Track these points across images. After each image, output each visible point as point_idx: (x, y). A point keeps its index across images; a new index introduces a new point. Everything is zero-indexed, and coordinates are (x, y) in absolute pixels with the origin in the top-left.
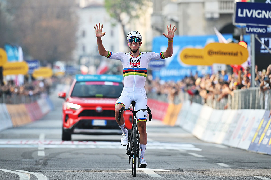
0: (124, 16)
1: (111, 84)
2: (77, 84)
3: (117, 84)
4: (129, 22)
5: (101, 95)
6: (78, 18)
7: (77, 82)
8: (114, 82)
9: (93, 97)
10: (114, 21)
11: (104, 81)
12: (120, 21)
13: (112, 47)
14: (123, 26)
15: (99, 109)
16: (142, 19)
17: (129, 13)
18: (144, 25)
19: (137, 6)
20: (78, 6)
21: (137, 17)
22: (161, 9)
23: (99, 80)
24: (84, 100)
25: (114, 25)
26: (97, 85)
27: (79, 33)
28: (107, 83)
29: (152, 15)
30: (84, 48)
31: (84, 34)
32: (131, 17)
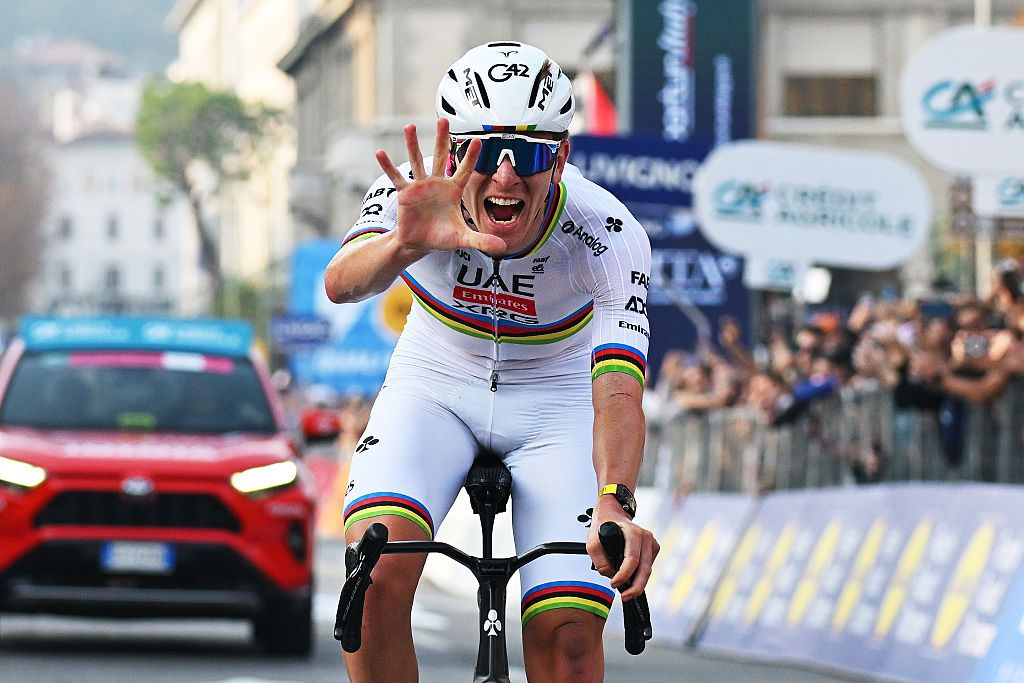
0: (200, 173)
1: (194, 363)
2: (29, 365)
3: (225, 367)
4: (216, 192)
5: (146, 420)
6: (47, 175)
7: (29, 354)
8: (208, 354)
9: (106, 427)
10: (166, 186)
11: (158, 350)
12: (185, 187)
13: (159, 277)
14: (196, 206)
15: (136, 486)
16: (257, 184)
17: (215, 163)
18: (266, 202)
19: (241, 139)
20: (48, 135)
21: (244, 176)
22: (322, 149)
23: (136, 342)
24: (61, 444)
25: (165, 202)
26: (125, 371)
27: (50, 226)
28: (173, 361)
29: (294, 171)
30: (65, 277)
31: (66, 229)
32: (223, 176)
